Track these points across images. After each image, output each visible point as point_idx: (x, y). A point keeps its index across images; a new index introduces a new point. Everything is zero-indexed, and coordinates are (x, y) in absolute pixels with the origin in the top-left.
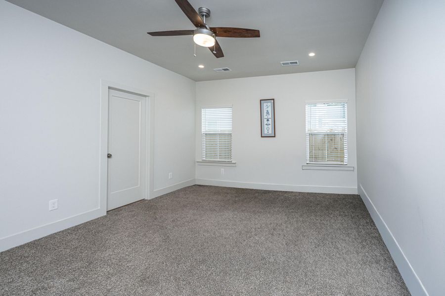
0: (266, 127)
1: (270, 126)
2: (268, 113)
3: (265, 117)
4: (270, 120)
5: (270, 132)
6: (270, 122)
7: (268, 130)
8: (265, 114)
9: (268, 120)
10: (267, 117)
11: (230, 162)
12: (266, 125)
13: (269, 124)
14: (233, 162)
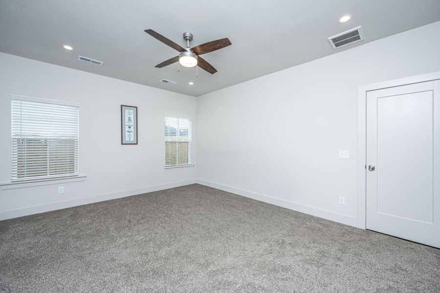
0: (127, 134)
1: (132, 134)
2: (130, 119)
3: (126, 124)
4: (132, 127)
5: (132, 139)
6: (132, 129)
7: (129, 137)
8: (127, 120)
9: (130, 127)
10: (128, 124)
11: (76, 177)
12: (128, 132)
13: (131, 132)
14: (80, 176)
